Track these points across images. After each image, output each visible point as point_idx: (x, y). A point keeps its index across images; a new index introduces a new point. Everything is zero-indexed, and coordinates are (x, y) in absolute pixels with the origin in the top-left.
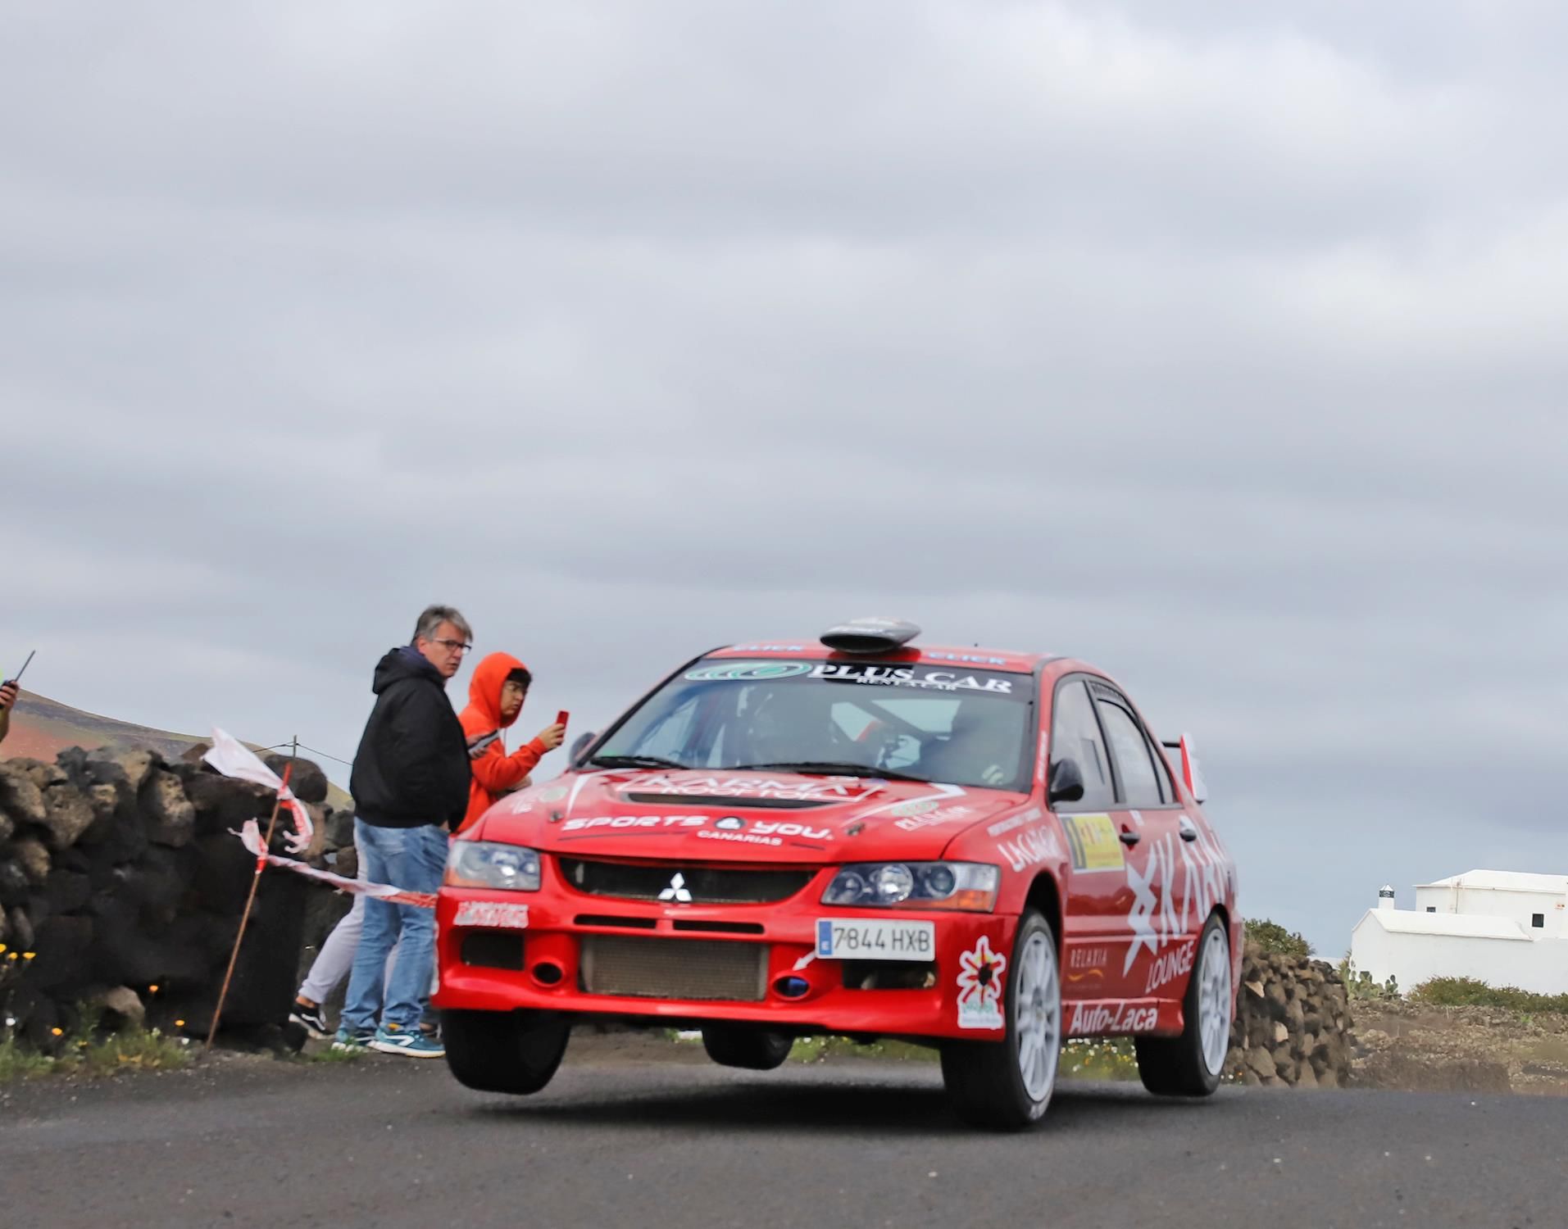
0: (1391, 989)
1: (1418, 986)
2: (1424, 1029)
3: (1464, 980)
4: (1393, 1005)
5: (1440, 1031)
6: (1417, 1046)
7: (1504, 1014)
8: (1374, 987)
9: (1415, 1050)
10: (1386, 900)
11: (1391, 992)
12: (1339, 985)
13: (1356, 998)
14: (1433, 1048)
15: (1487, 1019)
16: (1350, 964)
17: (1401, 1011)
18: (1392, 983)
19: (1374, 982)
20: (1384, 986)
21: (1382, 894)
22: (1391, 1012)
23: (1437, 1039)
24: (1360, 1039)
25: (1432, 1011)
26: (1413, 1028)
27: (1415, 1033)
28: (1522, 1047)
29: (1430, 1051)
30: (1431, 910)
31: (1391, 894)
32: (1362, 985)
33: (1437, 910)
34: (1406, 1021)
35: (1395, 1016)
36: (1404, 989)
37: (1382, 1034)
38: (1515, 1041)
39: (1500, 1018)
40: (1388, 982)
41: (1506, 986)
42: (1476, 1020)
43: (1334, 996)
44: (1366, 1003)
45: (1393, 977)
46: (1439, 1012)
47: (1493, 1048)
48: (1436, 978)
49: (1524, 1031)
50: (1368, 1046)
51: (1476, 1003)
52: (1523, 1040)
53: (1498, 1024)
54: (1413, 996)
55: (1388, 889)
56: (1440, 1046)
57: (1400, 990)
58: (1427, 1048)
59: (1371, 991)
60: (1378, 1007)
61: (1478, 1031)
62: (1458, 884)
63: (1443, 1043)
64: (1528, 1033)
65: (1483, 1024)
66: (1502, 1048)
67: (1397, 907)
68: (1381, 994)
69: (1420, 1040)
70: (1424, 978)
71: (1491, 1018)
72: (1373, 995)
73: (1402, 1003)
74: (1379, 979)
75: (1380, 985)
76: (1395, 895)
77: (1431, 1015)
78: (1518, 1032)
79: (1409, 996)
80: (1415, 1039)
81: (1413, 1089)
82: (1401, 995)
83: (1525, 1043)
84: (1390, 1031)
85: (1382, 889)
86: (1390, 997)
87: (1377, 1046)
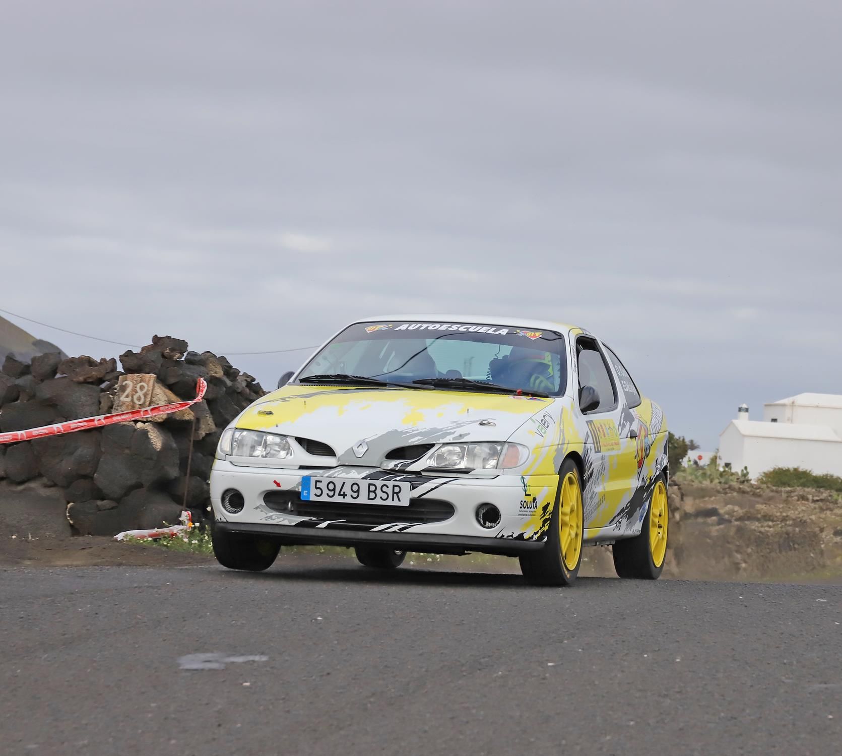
0: (745, 475)
1: (764, 473)
2: (766, 504)
3: (796, 470)
4: (745, 487)
5: (778, 505)
6: (759, 516)
7: (822, 493)
8: (732, 474)
9: (758, 520)
10: (744, 415)
11: (744, 478)
12: (677, 487)
13: (720, 483)
14: (771, 518)
15: (810, 497)
16: (718, 458)
17: (751, 491)
18: (745, 472)
19: (733, 471)
20: (740, 473)
21: (740, 410)
22: (744, 492)
23: (775, 510)
24: (721, 511)
25: (772, 491)
26: (758, 503)
27: (759, 506)
28: (833, 517)
29: (769, 520)
30: (774, 420)
31: (747, 410)
32: (724, 474)
33: (778, 420)
34: (753, 498)
35: (746, 495)
36: (754, 476)
37: (736, 508)
38: (828, 512)
39: (819, 496)
40: (742, 471)
41: (825, 473)
42: (803, 498)
43: (673, 495)
44: (727, 486)
45: (746, 468)
46: (777, 492)
47: (813, 517)
48: (777, 468)
49: (836, 505)
50: (727, 517)
51: (804, 485)
52: (834, 512)
53: (817, 501)
54: (761, 481)
55: (744, 406)
56: (776, 517)
57: (750, 476)
58: (767, 518)
59: (731, 478)
60: (735, 488)
61: (804, 505)
62: (793, 403)
63: (778, 514)
64: (838, 507)
65: (807, 500)
66: (820, 518)
67: (750, 419)
68: (738, 479)
69: (762, 512)
70: (769, 468)
71: (813, 497)
72: (732, 480)
73: (752, 486)
74: (737, 469)
75: (736, 472)
76: (749, 410)
77: (771, 494)
78: (831, 506)
79: (758, 480)
80: (758, 511)
81: (752, 549)
82: (751, 480)
83: (836, 515)
84: (741, 506)
85: (740, 406)
86: (743, 482)
87: (732, 516)
